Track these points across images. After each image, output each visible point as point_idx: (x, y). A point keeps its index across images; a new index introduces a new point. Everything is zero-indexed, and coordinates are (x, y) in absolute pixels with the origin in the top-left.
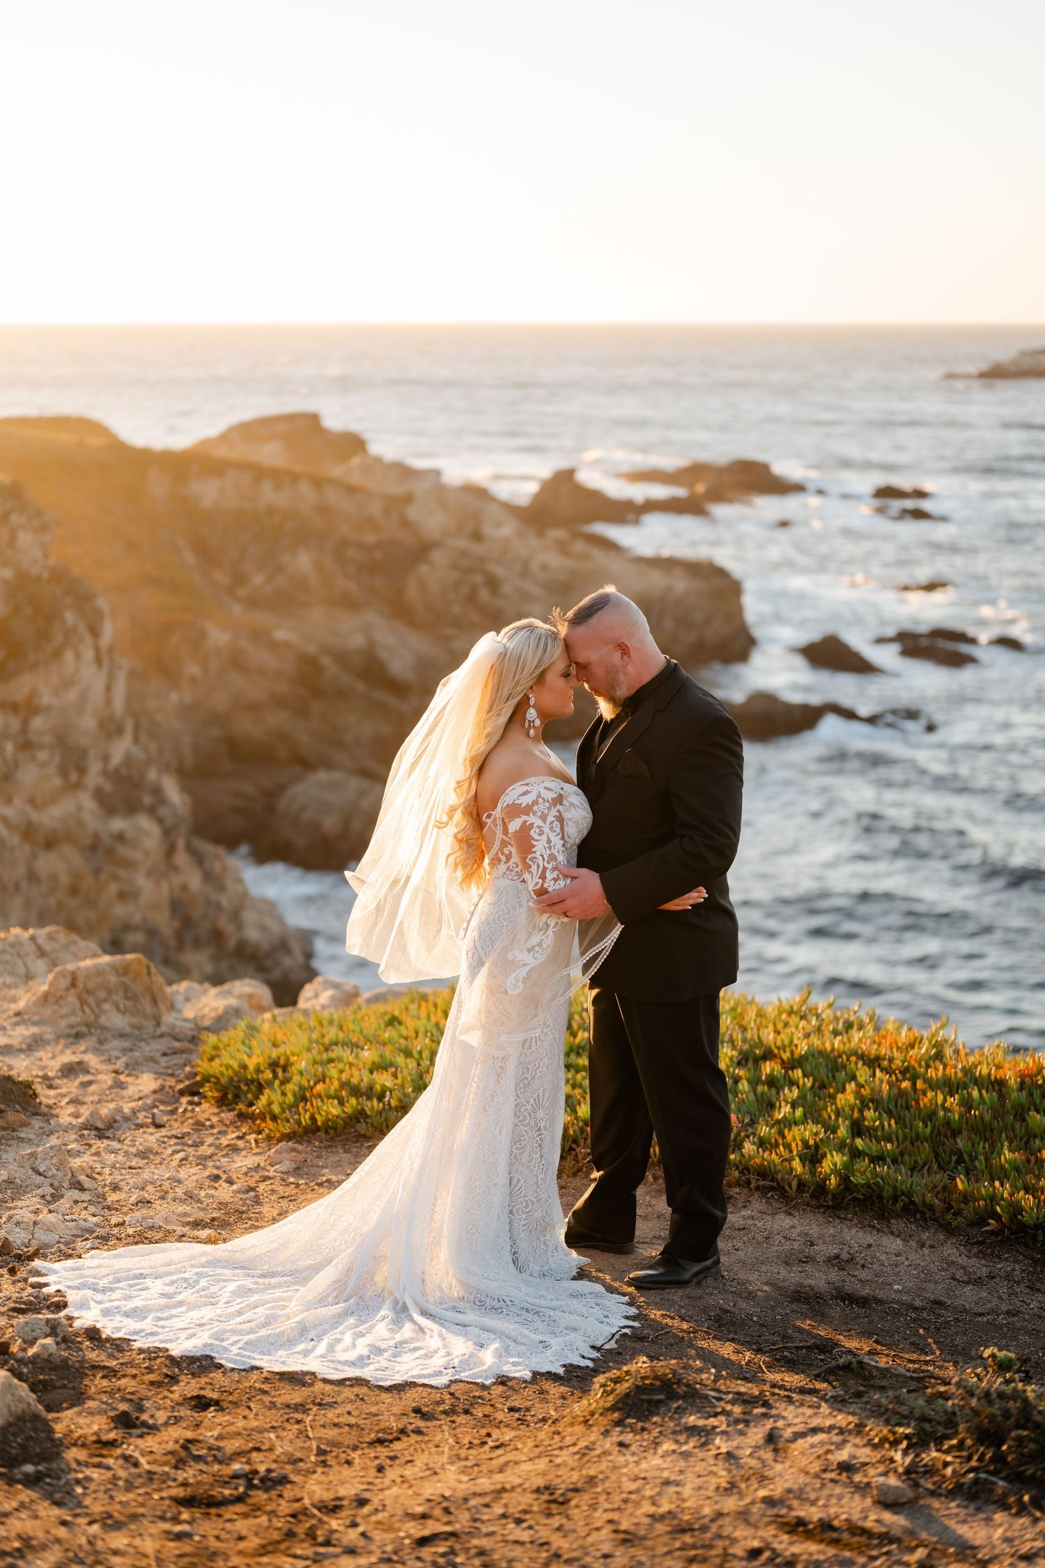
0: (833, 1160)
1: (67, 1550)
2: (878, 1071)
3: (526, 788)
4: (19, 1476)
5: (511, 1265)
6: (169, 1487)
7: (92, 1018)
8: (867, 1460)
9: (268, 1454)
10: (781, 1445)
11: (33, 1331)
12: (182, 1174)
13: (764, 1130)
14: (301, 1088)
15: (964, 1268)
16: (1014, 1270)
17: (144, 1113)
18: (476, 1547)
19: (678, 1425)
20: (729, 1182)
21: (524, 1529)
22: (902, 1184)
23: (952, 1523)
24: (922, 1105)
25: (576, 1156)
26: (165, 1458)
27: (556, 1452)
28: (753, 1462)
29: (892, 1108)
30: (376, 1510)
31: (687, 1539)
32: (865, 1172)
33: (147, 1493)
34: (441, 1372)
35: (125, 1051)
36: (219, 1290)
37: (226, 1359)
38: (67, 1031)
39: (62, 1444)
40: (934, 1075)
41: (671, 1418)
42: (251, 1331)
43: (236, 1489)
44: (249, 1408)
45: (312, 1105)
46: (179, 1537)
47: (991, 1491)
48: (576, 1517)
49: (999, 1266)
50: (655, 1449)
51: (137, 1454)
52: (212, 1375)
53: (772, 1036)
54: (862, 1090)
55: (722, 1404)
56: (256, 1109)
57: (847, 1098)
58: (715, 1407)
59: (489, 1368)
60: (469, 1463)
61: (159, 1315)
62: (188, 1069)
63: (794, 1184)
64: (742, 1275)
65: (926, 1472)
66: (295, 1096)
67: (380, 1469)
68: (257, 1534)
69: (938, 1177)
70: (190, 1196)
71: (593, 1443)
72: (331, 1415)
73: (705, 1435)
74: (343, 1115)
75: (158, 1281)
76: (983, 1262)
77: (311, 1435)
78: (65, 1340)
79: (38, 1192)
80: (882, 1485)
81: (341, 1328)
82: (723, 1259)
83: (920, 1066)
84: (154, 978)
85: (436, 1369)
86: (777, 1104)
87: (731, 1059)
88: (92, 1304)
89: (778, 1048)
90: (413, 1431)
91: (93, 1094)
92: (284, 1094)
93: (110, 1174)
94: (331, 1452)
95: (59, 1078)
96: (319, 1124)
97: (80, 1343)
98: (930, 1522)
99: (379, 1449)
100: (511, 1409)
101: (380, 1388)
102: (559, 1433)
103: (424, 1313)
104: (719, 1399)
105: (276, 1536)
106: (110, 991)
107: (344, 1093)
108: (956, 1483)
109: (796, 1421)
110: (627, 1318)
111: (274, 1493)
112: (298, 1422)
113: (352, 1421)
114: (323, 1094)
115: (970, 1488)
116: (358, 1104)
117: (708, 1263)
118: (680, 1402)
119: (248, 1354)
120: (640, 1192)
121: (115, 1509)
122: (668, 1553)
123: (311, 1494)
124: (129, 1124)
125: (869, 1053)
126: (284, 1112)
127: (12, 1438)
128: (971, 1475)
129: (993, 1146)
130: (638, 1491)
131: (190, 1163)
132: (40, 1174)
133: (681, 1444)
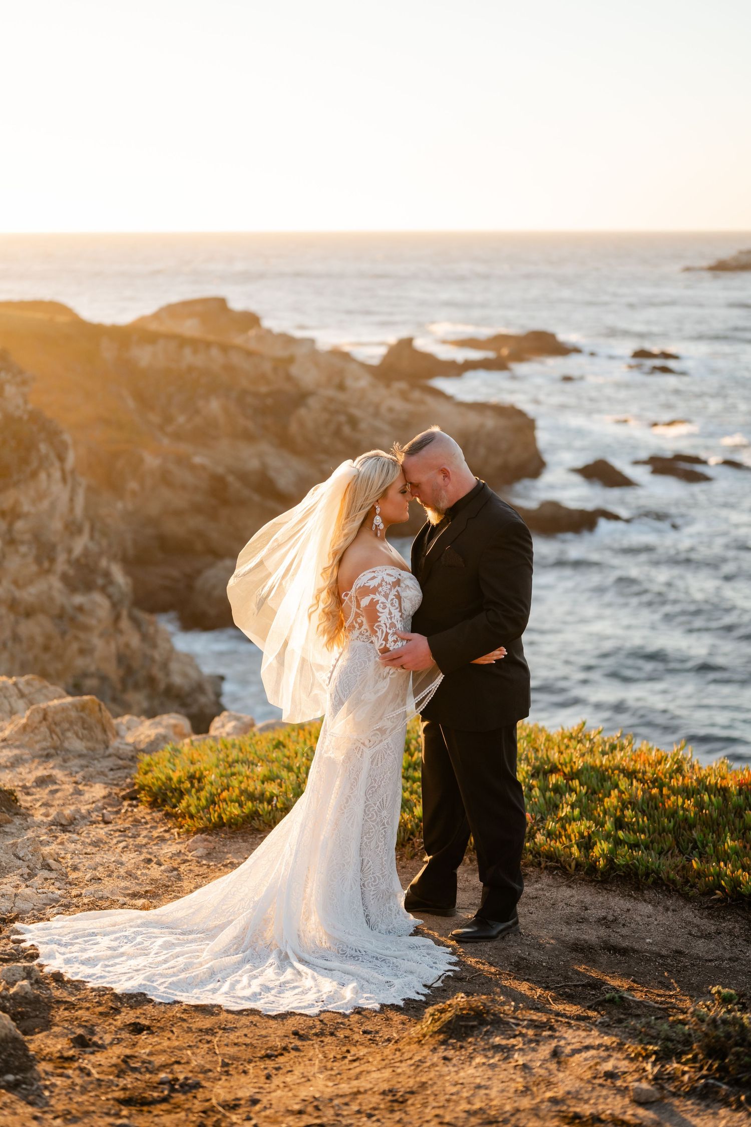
0: (602, 847)
2: (634, 781)
3: (373, 574)
4: (3, 1084)
5: (365, 924)
6: (113, 1091)
7: (58, 743)
8: (626, 1070)
9: (185, 1066)
10: (562, 1059)
11: (14, 975)
12: (124, 859)
13: (551, 825)
14: (212, 794)
15: (698, 926)
16: (734, 927)
17: (96, 813)
19: (487, 1044)
20: (525, 863)
21: (374, 1122)
22: (652, 864)
23: (688, 1117)
24: (667, 806)
25: (413, 844)
26: (111, 1069)
27: (397, 1064)
28: (542, 1072)
29: (645, 808)
30: (265, 1108)
32: (625, 856)
33: (97, 1096)
34: (313, 1004)
35: (82, 767)
36: (151, 944)
37: (156, 996)
38: (40, 753)
39: (34, 1059)
40: (675, 784)
41: (482, 1039)
42: (174, 975)
43: (162, 1092)
44: (172, 1032)
45: (219, 806)
47: (717, 1093)
48: (412, 1113)
49: (724, 925)
50: (470, 1062)
51: (89, 1067)
52: (145, 1007)
53: (557, 755)
54: (623, 795)
55: (520, 1028)
56: (178, 810)
57: (612, 801)
58: (515, 1030)
59: (349, 1001)
60: (333, 1073)
61: (106, 963)
62: (128, 780)
63: (573, 864)
64: (535, 932)
65: (669, 1079)
66: (207, 800)
67: (268, 1077)
69: (679, 859)
70: (130, 875)
71: (425, 1057)
72: (232, 1037)
73: (506, 1051)
74: (242, 814)
75: (106, 938)
76: (712, 922)
77: (217, 1052)
78: (37, 982)
79: (18, 872)
80: (636, 1088)
81: (240, 972)
82: (521, 920)
83: (665, 777)
84: (104, 713)
85: (310, 1002)
86: (561, 805)
87: (527, 772)
88: (57, 955)
89: (561, 764)
90: (292, 1049)
91: (59, 799)
92: (199, 799)
93: (71, 859)
94: (232, 1064)
95: (34, 787)
96: (225, 821)
97: (48, 984)
98: (672, 1115)
99: (268, 1062)
100: (365, 1032)
101: (269, 1016)
102: (399, 1050)
103: (301, 961)
104: (517, 1025)
106: (71, 723)
107: (243, 798)
108: (692, 1086)
109: (574, 1041)
110: (450, 964)
111: (190, 1095)
112: (208, 1042)
113: (248, 1041)
114: (227, 799)
115: (702, 1090)
116: (253, 806)
117: (510, 923)
118: (489, 1027)
119: (172, 991)
120: (460, 871)
121: (73, 1108)
123: (217, 1095)
124: (86, 821)
125: (628, 768)
126: (199, 812)
128: (703, 1081)
129: (719, 836)
130: (457, 1093)
131: (130, 850)
132: (20, 859)
133: (489, 1058)
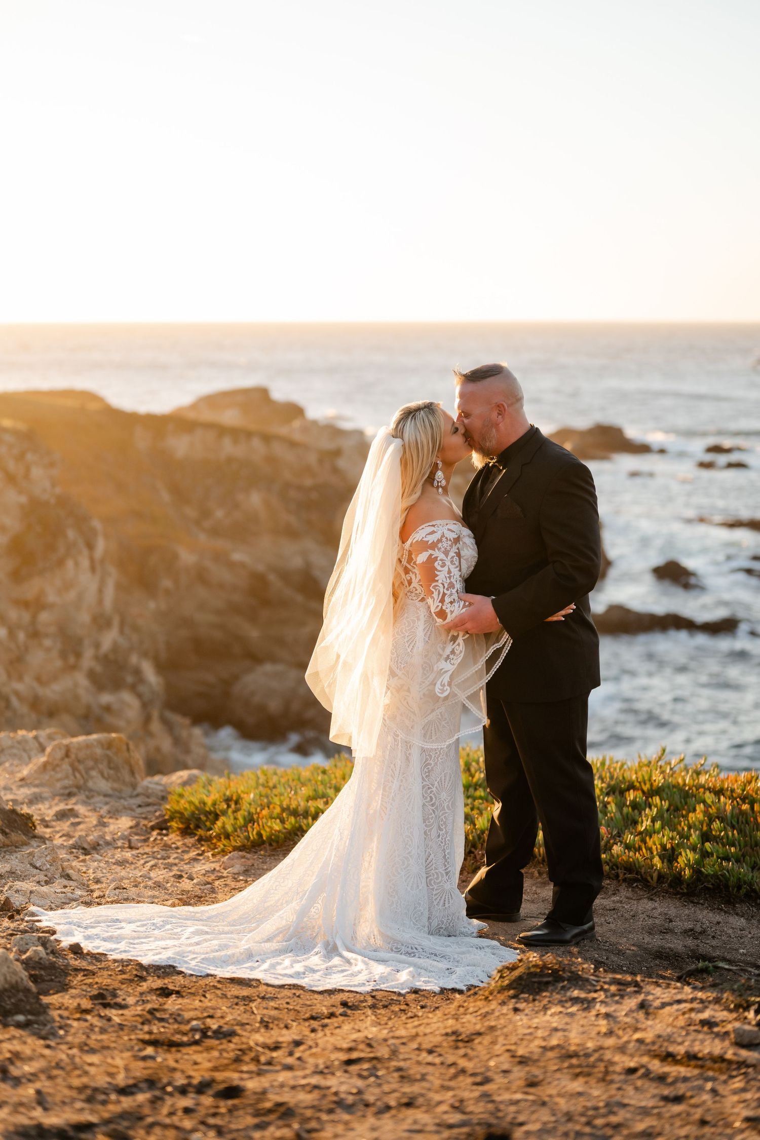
0: (686, 858)
1: (50, 1062)
2: (722, 798)
3: (432, 529)
4: (13, 1023)
6: (137, 1034)
7: (82, 782)
8: (725, 1019)
9: (220, 1019)
10: (651, 1010)
11: (26, 945)
12: (152, 874)
13: (629, 838)
14: (249, 813)
17: (122, 841)
18: (395, 1066)
19: (565, 996)
21: (435, 1057)
22: (745, 876)
25: (475, 857)
26: (134, 1019)
28: (628, 1020)
29: (734, 823)
30: (310, 1047)
31: (574, 1061)
32: (713, 866)
33: (118, 1036)
34: (364, 984)
35: (107, 803)
36: (181, 931)
37: (187, 968)
38: (62, 791)
39: (48, 1007)
41: (558, 993)
42: (207, 953)
43: (193, 1037)
44: (204, 996)
45: (259, 825)
46: (144, 1058)
48: (479, 1049)
50: (545, 1011)
51: (111, 1016)
52: (174, 978)
53: (634, 776)
54: (710, 809)
55: (601, 984)
56: (213, 832)
57: (697, 816)
58: (595, 986)
59: (404, 982)
61: (131, 941)
62: (158, 813)
63: (655, 875)
64: (613, 939)
66: (245, 819)
67: (313, 1030)
68: (209, 1061)
70: (158, 886)
71: (493, 1010)
72: (272, 1004)
73: (586, 1005)
74: (284, 831)
77: (256, 1012)
78: (53, 952)
79: (34, 878)
80: (738, 1029)
81: (281, 957)
82: (597, 929)
83: (757, 794)
84: (132, 754)
85: (360, 982)
86: (640, 820)
87: (602, 789)
88: (76, 933)
89: (639, 783)
90: (340, 1015)
91: (81, 830)
92: (236, 819)
93: (94, 873)
94: (273, 1022)
95: (54, 821)
96: (264, 838)
97: (65, 955)
99: (312, 1022)
100: (423, 1007)
101: (313, 991)
103: (351, 951)
104: (598, 982)
105: (226, 1061)
106: (96, 761)
107: (285, 815)
109: (663, 996)
111: (224, 1041)
112: (245, 1005)
113: (291, 1007)
114: (267, 816)
116: (296, 822)
117: (586, 927)
118: (566, 982)
119: (205, 966)
121: (92, 1043)
122: (558, 1070)
123: (256, 1040)
124: (110, 847)
125: (714, 787)
126: (236, 831)
127: (6, 999)
130: (531, 1034)
131: (159, 868)
132: (37, 868)
133: (567, 1008)
